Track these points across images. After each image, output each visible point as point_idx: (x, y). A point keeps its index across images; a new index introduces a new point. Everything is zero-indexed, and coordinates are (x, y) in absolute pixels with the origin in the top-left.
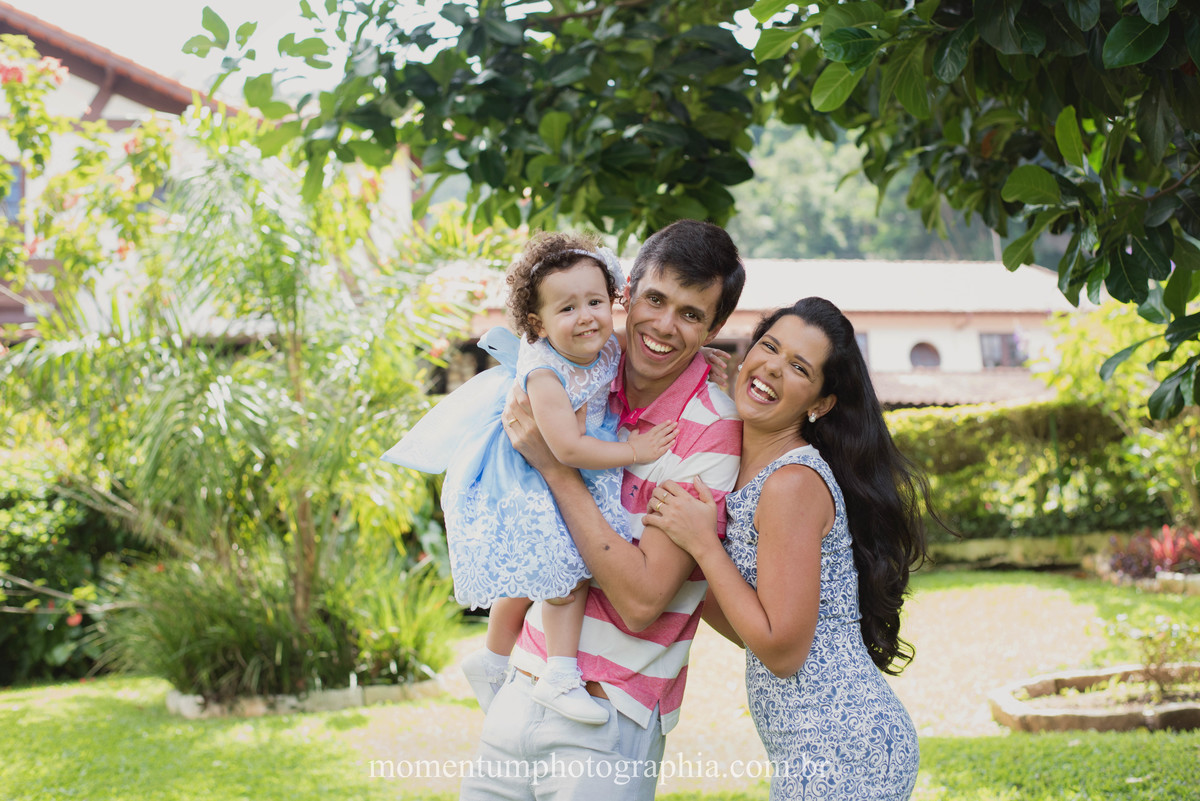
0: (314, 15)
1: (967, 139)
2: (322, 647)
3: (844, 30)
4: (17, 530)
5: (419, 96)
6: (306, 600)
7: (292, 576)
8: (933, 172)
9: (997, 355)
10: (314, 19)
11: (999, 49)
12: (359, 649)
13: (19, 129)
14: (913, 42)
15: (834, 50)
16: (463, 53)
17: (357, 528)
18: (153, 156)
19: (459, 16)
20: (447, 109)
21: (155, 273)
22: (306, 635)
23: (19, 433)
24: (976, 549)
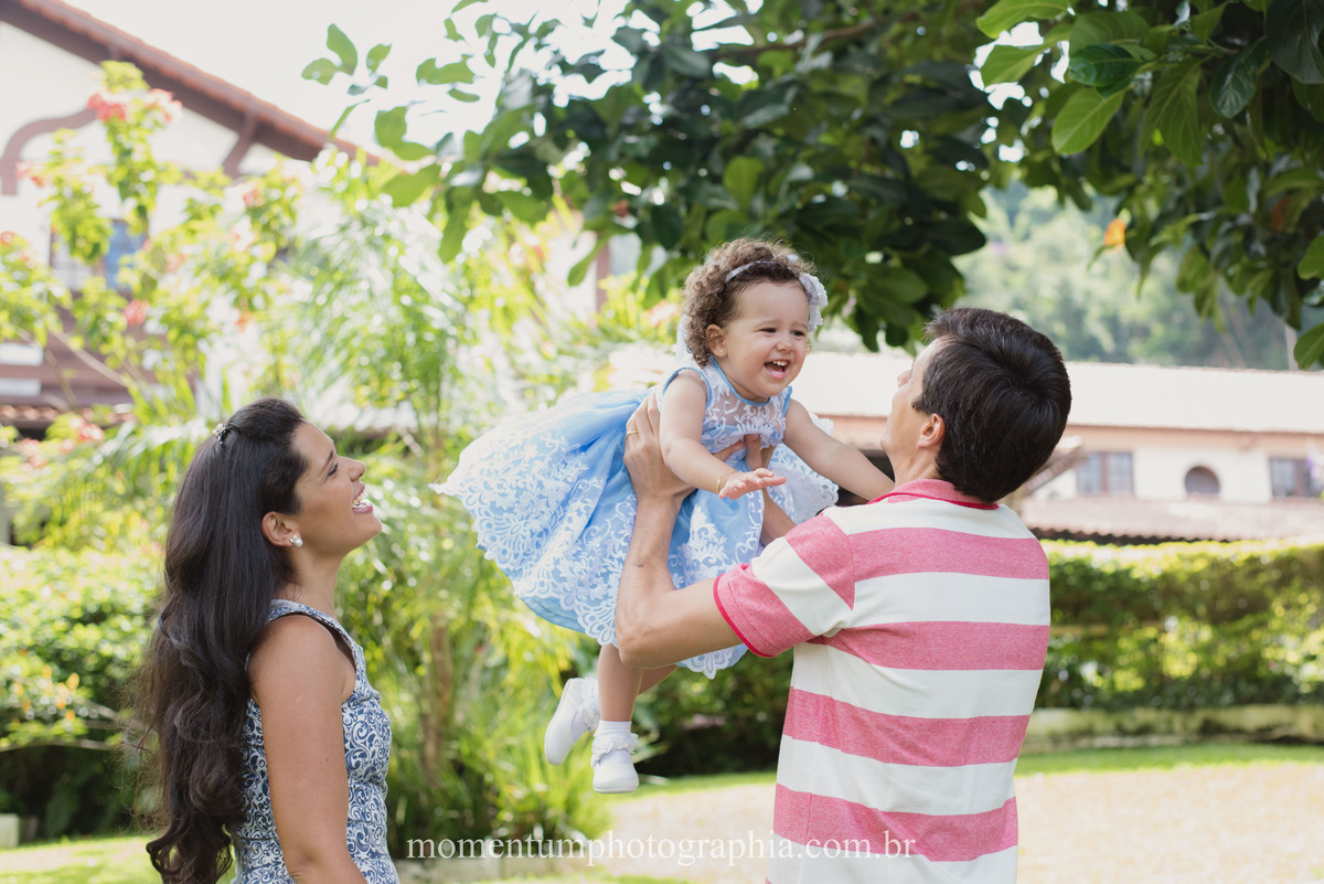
0: (460, 37)
1: (1253, 205)
2: (455, 805)
3: (1095, 47)
4: (107, 650)
5: (581, 137)
6: (438, 746)
7: (423, 717)
8: (1209, 245)
9: (1289, 483)
10: (460, 42)
11: (1297, 77)
12: (497, 809)
13: (120, 174)
14: (1183, 68)
15: (1084, 70)
16: (637, 88)
17: (506, 664)
18: (276, 209)
19: (635, 42)
20: (613, 154)
21: (276, 350)
22: (433, 789)
23: (109, 533)
24: (1255, 717)
